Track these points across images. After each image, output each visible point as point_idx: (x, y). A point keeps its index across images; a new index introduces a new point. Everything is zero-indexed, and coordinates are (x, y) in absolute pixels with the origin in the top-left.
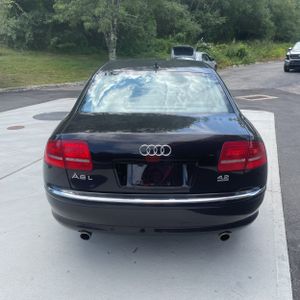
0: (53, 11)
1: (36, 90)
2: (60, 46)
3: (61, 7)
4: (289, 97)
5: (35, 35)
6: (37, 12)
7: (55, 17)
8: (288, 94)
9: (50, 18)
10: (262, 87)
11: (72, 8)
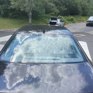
0: (10, 5)
1: (3, 31)
2: (13, 16)
3: (13, 3)
4: (89, 36)
5: (4, 13)
6: (5, 5)
7: (11, 7)
8: (89, 34)
10: (80, 31)
11: (17, 4)
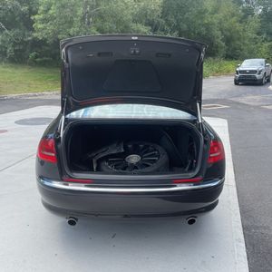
0: (33, 30)
1: (16, 99)
2: (38, 60)
3: (40, 26)
4: (239, 107)
5: (15, 51)
6: (18, 30)
7: (35, 35)
8: (238, 103)
9: (30, 36)
10: (216, 98)
11: (50, 28)
